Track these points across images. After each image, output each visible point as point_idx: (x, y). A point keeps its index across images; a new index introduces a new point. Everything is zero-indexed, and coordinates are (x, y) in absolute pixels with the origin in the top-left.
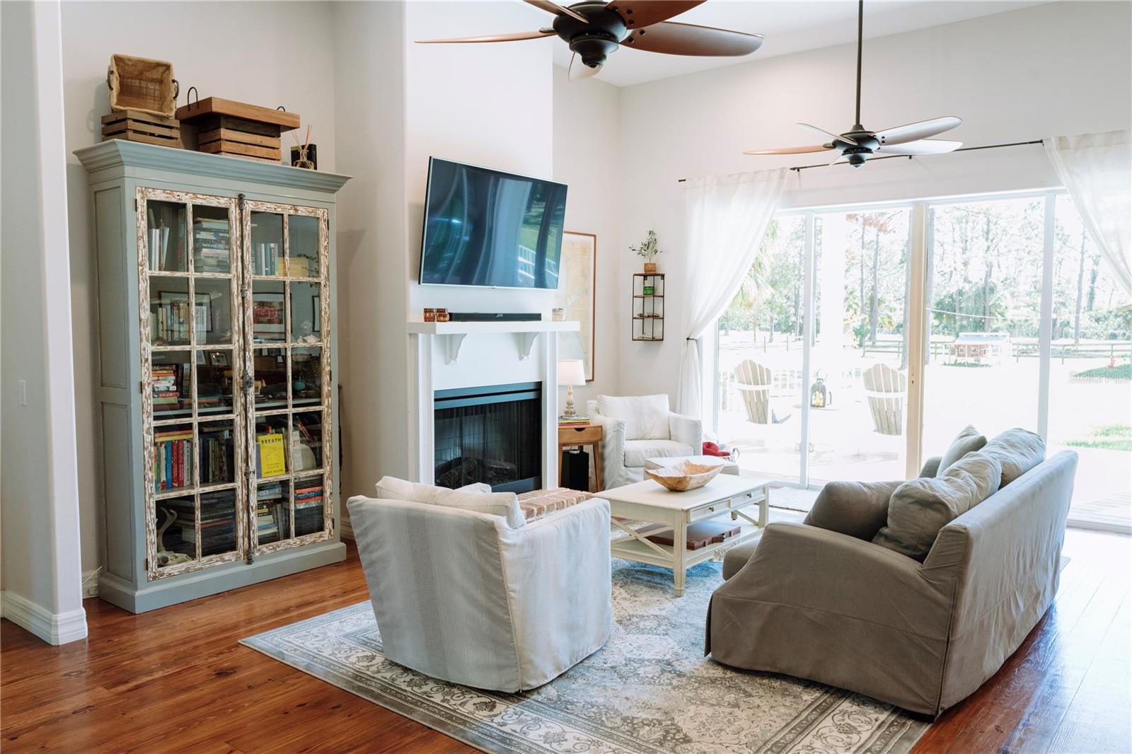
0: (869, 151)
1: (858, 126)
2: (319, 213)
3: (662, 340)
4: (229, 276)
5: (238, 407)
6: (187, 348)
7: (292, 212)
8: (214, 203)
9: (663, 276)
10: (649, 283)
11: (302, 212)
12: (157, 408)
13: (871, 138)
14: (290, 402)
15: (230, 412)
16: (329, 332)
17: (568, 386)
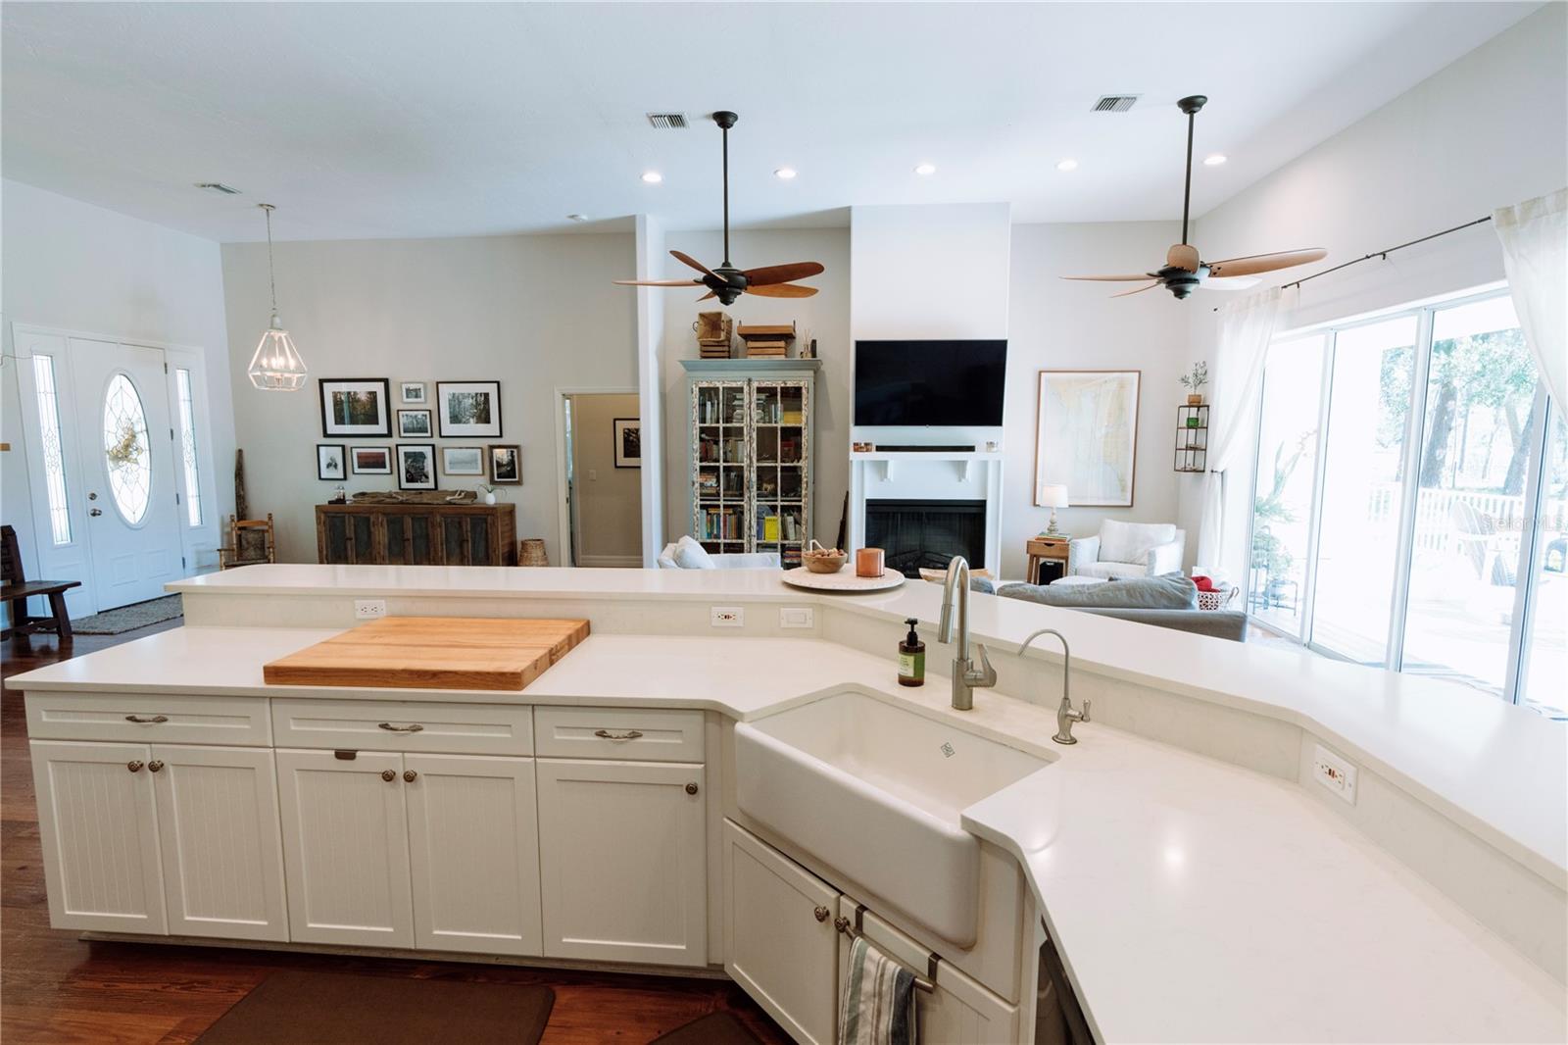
0: (1195, 281)
2: (802, 384)
3: (1204, 471)
4: (742, 425)
5: (746, 498)
6: (717, 464)
7: (783, 385)
8: (734, 385)
9: (1208, 406)
10: (1194, 414)
11: (790, 384)
12: (701, 495)
14: (779, 498)
15: (742, 501)
16: (806, 458)
17: (1052, 508)
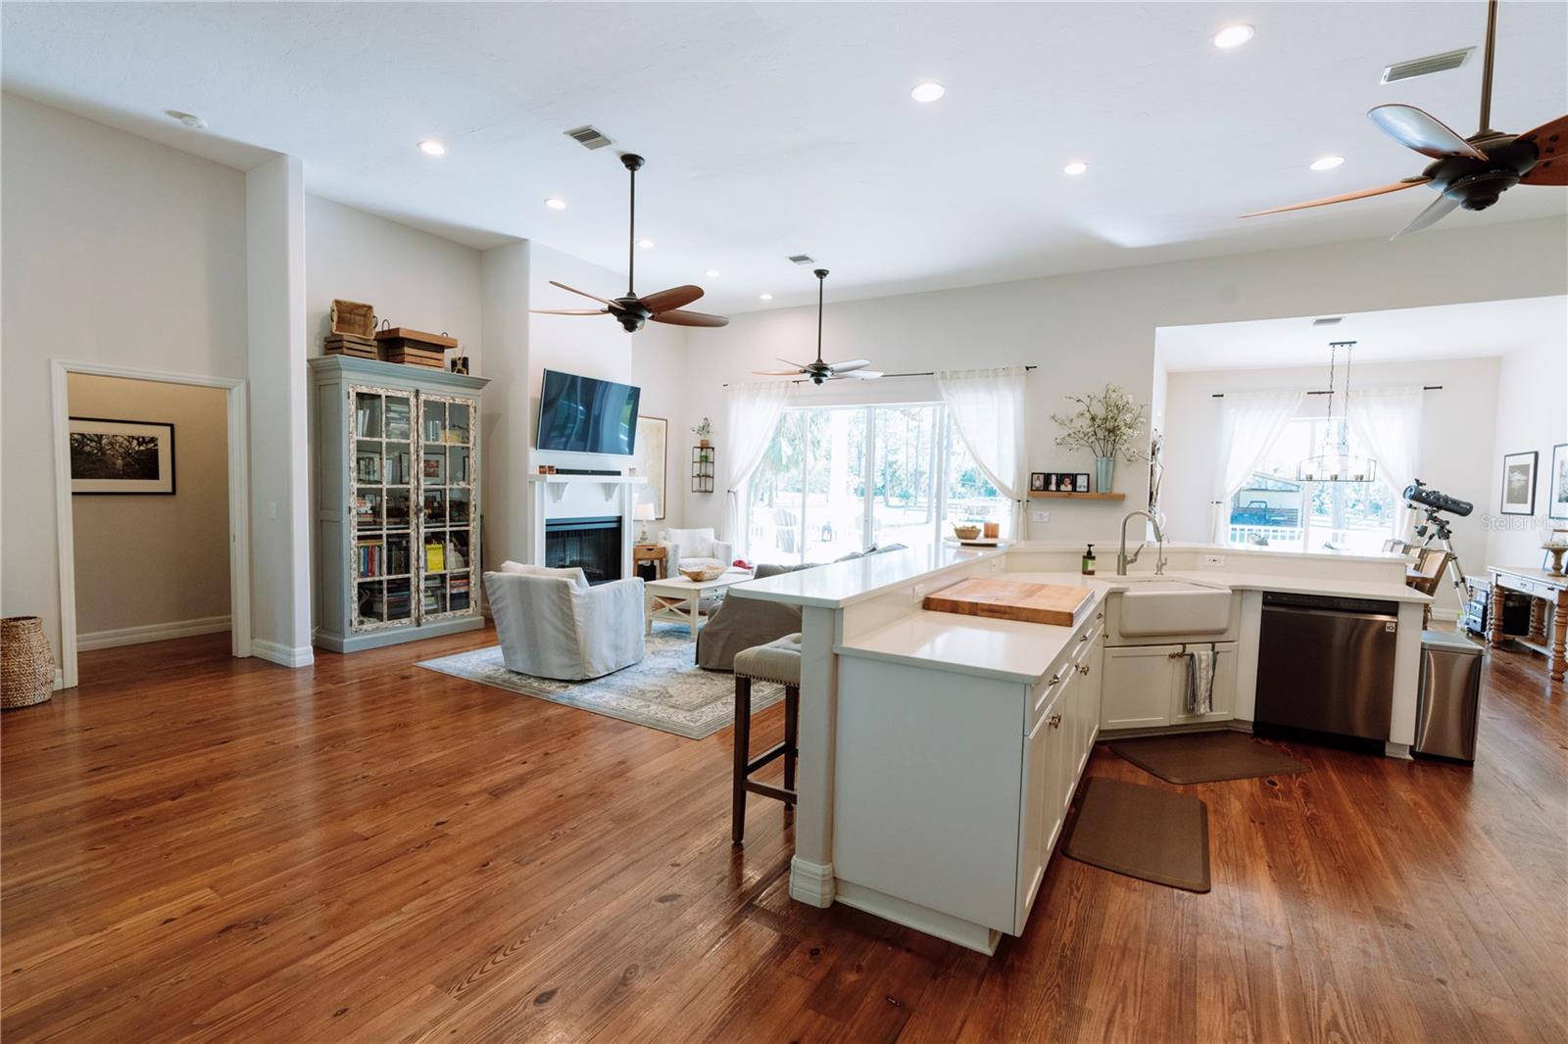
0: (826, 376)
1: (819, 360)
2: (470, 402)
3: (712, 492)
4: (408, 441)
5: (413, 525)
6: (380, 486)
7: (451, 401)
8: (399, 394)
9: (713, 449)
10: (704, 454)
11: (458, 401)
12: (359, 524)
13: (826, 369)
14: (448, 523)
15: (408, 528)
16: (474, 479)
17: (642, 521)
